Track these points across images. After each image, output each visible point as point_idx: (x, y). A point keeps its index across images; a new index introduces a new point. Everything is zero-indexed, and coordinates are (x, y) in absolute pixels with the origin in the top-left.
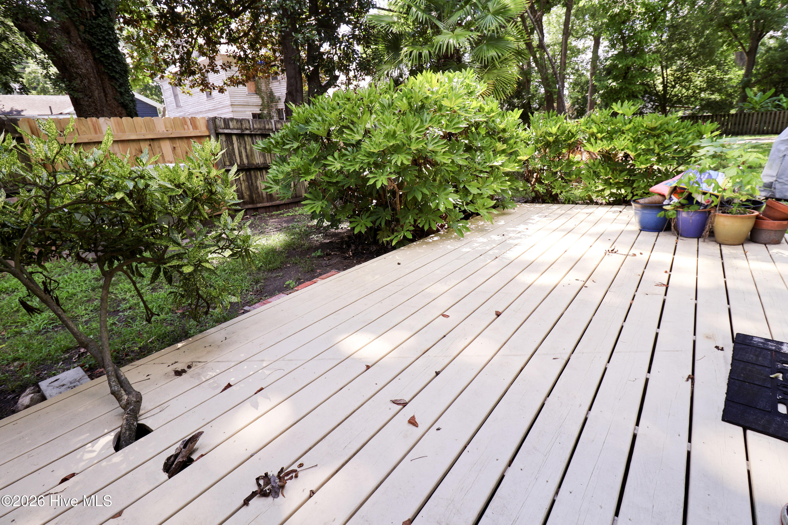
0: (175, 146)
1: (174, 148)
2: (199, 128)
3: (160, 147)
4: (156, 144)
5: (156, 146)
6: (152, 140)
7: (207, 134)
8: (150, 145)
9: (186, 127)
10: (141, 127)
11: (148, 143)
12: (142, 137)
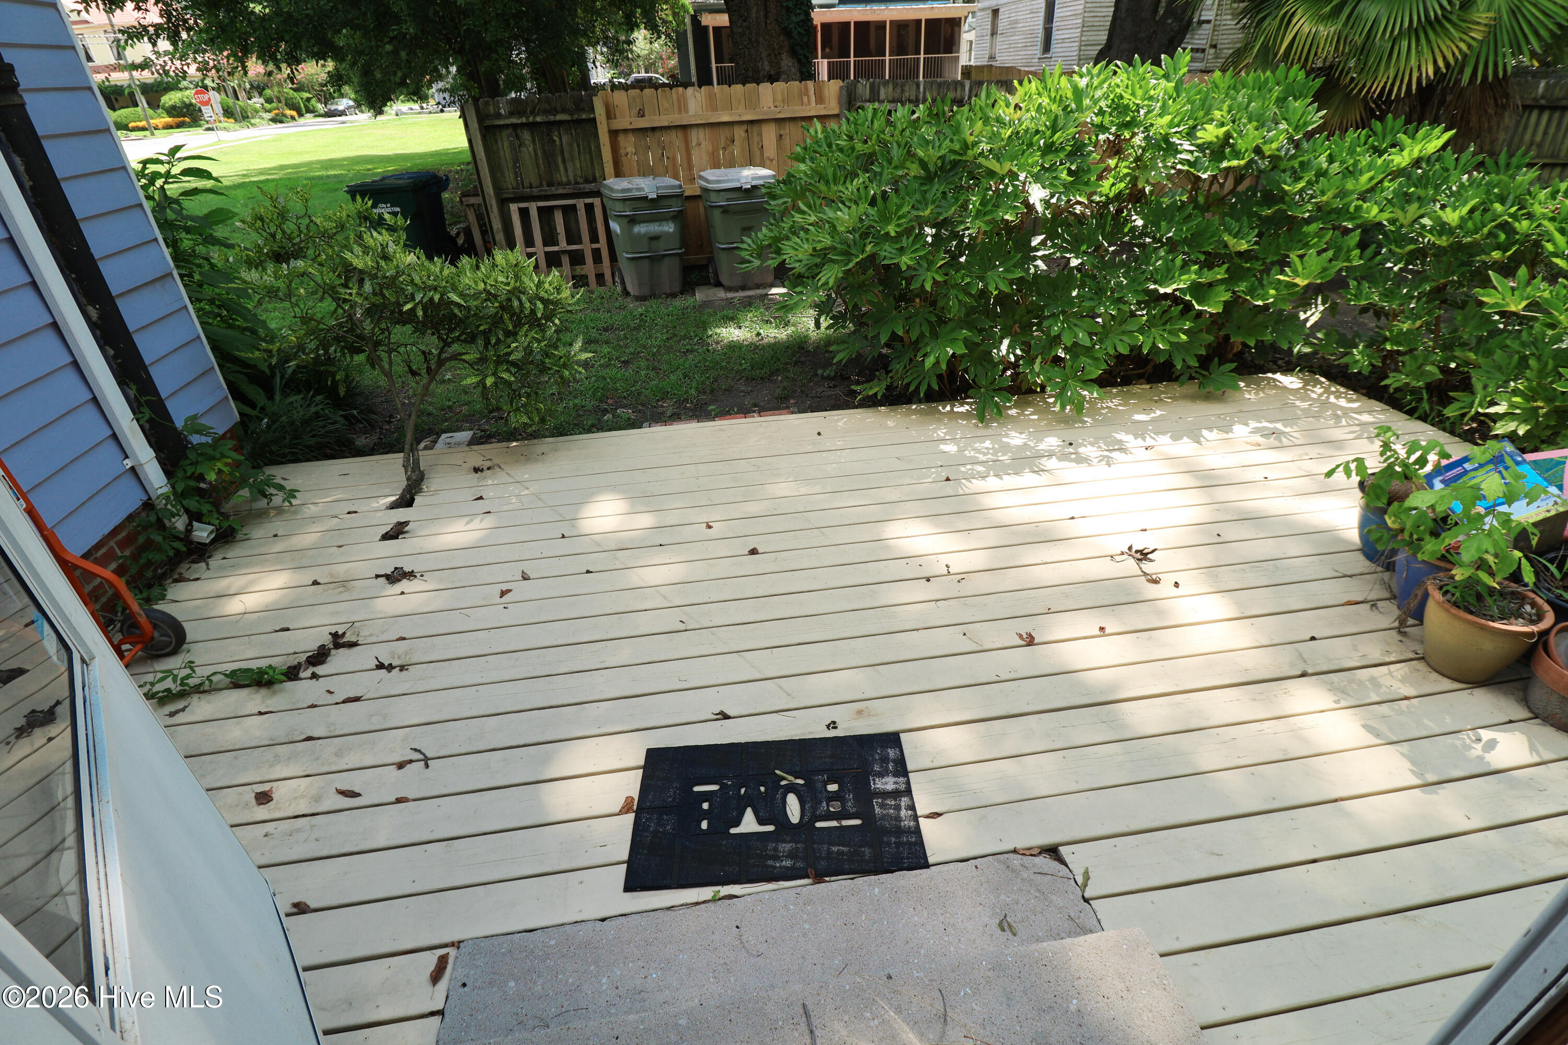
0: (782, 132)
1: (781, 136)
2: (827, 101)
3: (760, 135)
4: (755, 128)
5: (755, 135)
6: (752, 122)
7: (836, 112)
8: (747, 131)
9: (805, 99)
10: (740, 101)
11: (745, 127)
12: (738, 119)
